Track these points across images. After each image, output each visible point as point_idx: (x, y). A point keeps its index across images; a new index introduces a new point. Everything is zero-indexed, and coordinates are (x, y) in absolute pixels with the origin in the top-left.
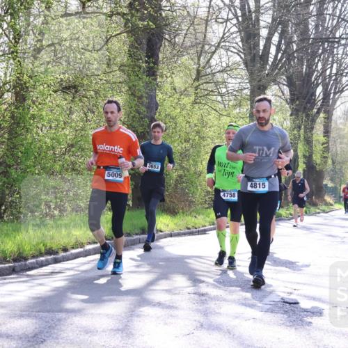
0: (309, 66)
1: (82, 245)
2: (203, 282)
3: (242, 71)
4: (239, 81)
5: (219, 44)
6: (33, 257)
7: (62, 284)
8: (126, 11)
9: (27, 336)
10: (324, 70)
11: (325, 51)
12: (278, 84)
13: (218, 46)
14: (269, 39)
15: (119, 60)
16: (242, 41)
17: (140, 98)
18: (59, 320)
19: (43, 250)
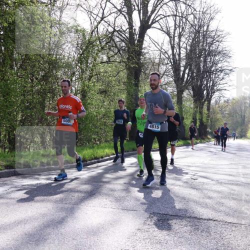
0: (201, 82)
1: (109, 156)
2: (158, 171)
3: (173, 84)
4: (172, 88)
5: (164, 73)
6: (89, 160)
8: (126, 60)
9: (88, 192)
10: (207, 84)
11: (207, 76)
12: (188, 89)
13: (164, 75)
14: (184, 71)
15: (123, 80)
16: (173, 72)
17: (132, 95)
18: (100, 186)
19: (93, 157)
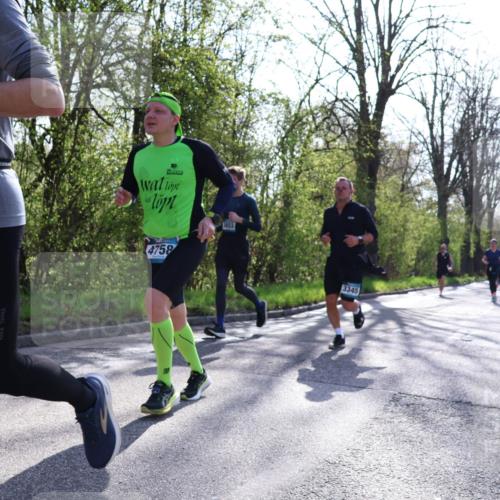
3: (433, 184)
5: (417, 167)
6: (295, 307)
7: (313, 324)
8: (355, 147)
10: (488, 184)
11: (488, 172)
12: (457, 193)
13: (416, 169)
14: (450, 164)
16: (432, 165)
